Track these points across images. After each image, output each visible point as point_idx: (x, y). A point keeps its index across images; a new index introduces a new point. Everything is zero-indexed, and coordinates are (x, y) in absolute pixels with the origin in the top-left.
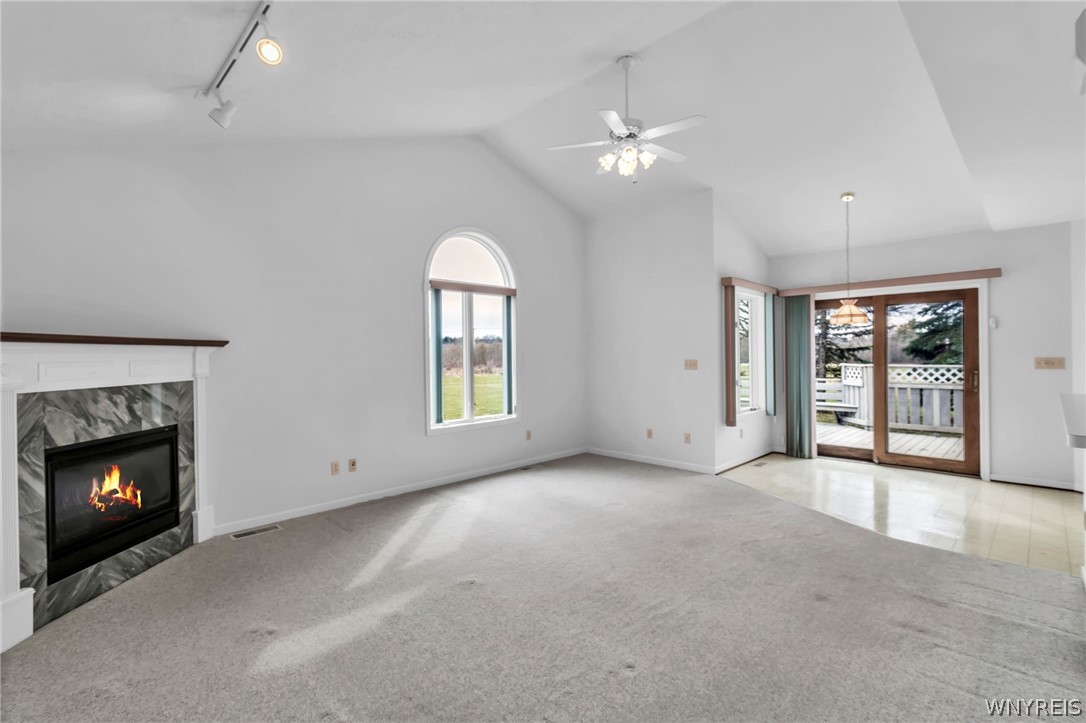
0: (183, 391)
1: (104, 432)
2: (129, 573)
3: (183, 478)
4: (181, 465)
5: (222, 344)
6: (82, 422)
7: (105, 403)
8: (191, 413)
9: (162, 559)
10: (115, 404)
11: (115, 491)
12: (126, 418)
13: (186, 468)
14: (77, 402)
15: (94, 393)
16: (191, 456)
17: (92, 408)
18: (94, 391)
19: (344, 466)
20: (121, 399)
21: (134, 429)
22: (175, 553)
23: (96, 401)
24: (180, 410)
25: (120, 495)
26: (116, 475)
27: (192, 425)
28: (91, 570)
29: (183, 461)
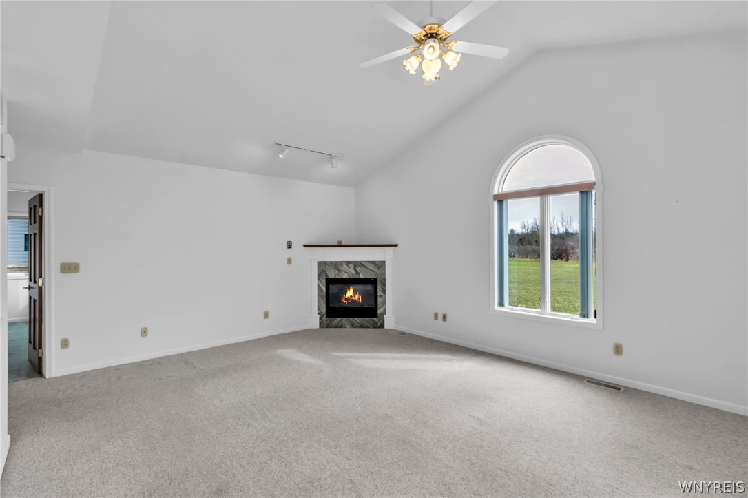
0: (381, 265)
1: (345, 276)
2: (353, 325)
3: (379, 300)
4: (378, 294)
5: (396, 245)
6: (337, 272)
7: (345, 266)
8: (384, 274)
9: (368, 327)
10: (349, 267)
11: (351, 296)
12: (353, 272)
13: (381, 296)
14: (336, 265)
15: (341, 263)
16: (384, 292)
17: (340, 268)
18: (341, 262)
19: (440, 317)
20: (351, 265)
21: (357, 277)
22: (374, 327)
23: (342, 265)
24: (378, 272)
25: (353, 298)
26: (351, 290)
27: (385, 279)
28: (339, 319)
29: (379, 293)
